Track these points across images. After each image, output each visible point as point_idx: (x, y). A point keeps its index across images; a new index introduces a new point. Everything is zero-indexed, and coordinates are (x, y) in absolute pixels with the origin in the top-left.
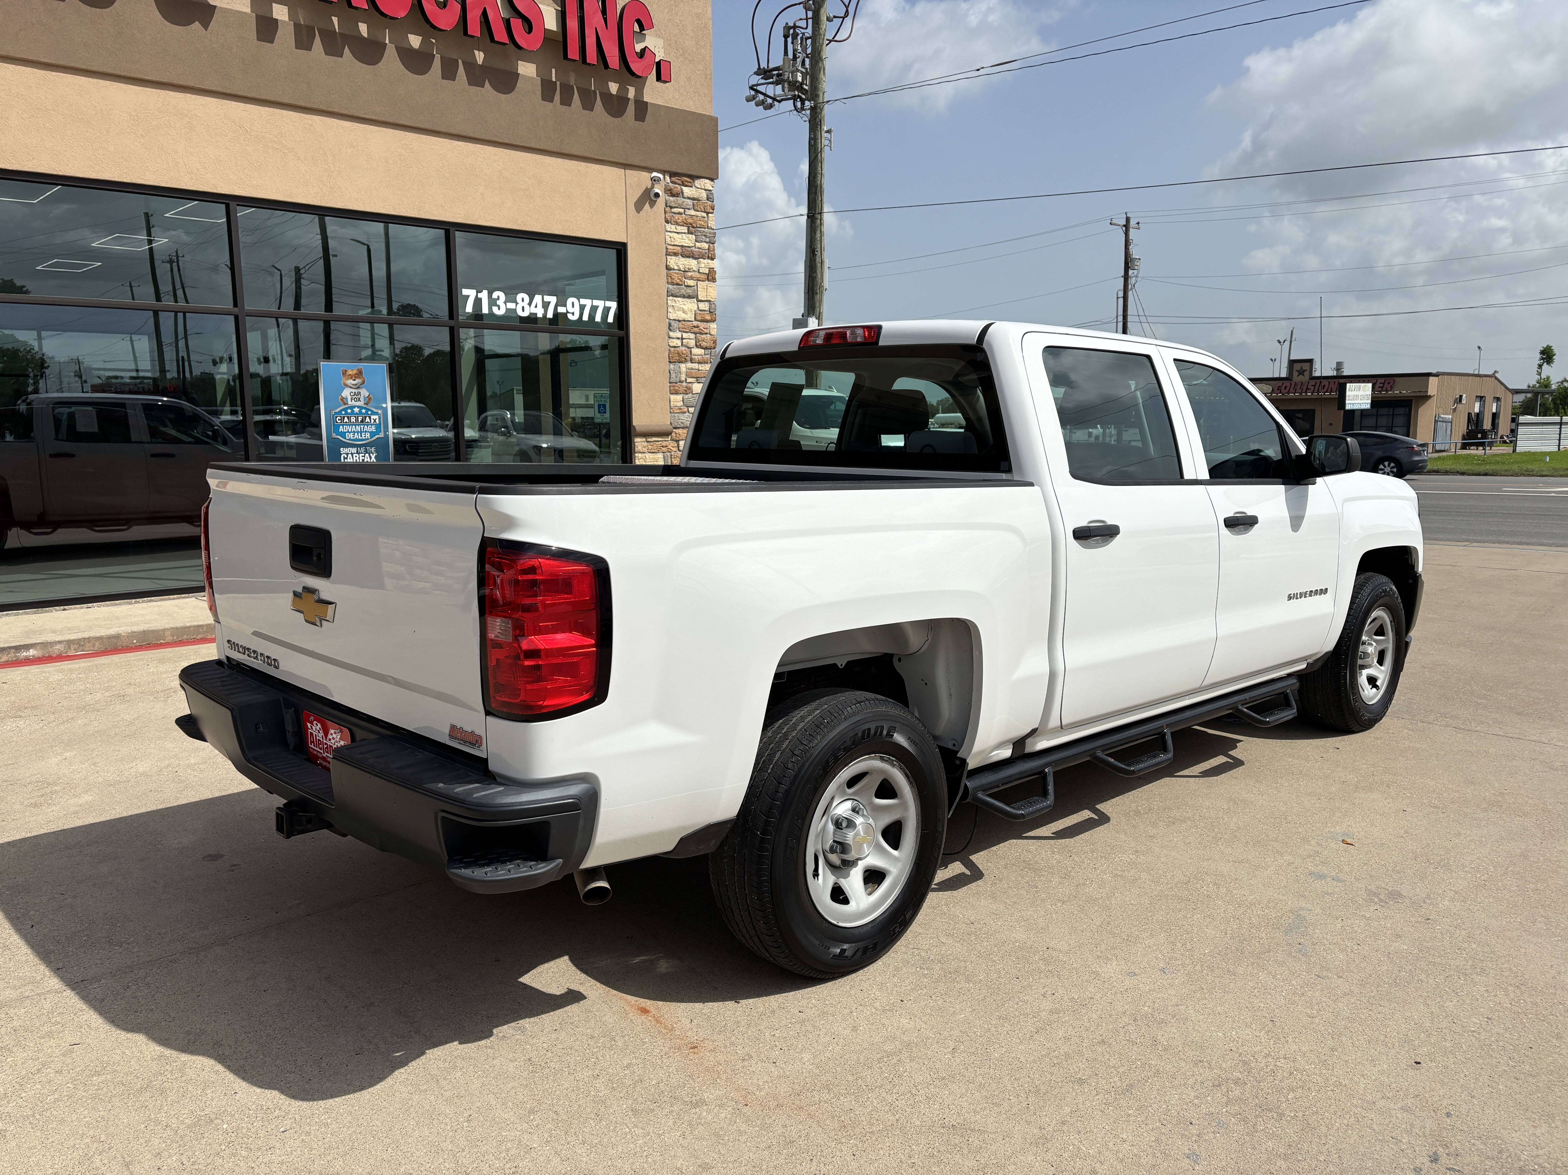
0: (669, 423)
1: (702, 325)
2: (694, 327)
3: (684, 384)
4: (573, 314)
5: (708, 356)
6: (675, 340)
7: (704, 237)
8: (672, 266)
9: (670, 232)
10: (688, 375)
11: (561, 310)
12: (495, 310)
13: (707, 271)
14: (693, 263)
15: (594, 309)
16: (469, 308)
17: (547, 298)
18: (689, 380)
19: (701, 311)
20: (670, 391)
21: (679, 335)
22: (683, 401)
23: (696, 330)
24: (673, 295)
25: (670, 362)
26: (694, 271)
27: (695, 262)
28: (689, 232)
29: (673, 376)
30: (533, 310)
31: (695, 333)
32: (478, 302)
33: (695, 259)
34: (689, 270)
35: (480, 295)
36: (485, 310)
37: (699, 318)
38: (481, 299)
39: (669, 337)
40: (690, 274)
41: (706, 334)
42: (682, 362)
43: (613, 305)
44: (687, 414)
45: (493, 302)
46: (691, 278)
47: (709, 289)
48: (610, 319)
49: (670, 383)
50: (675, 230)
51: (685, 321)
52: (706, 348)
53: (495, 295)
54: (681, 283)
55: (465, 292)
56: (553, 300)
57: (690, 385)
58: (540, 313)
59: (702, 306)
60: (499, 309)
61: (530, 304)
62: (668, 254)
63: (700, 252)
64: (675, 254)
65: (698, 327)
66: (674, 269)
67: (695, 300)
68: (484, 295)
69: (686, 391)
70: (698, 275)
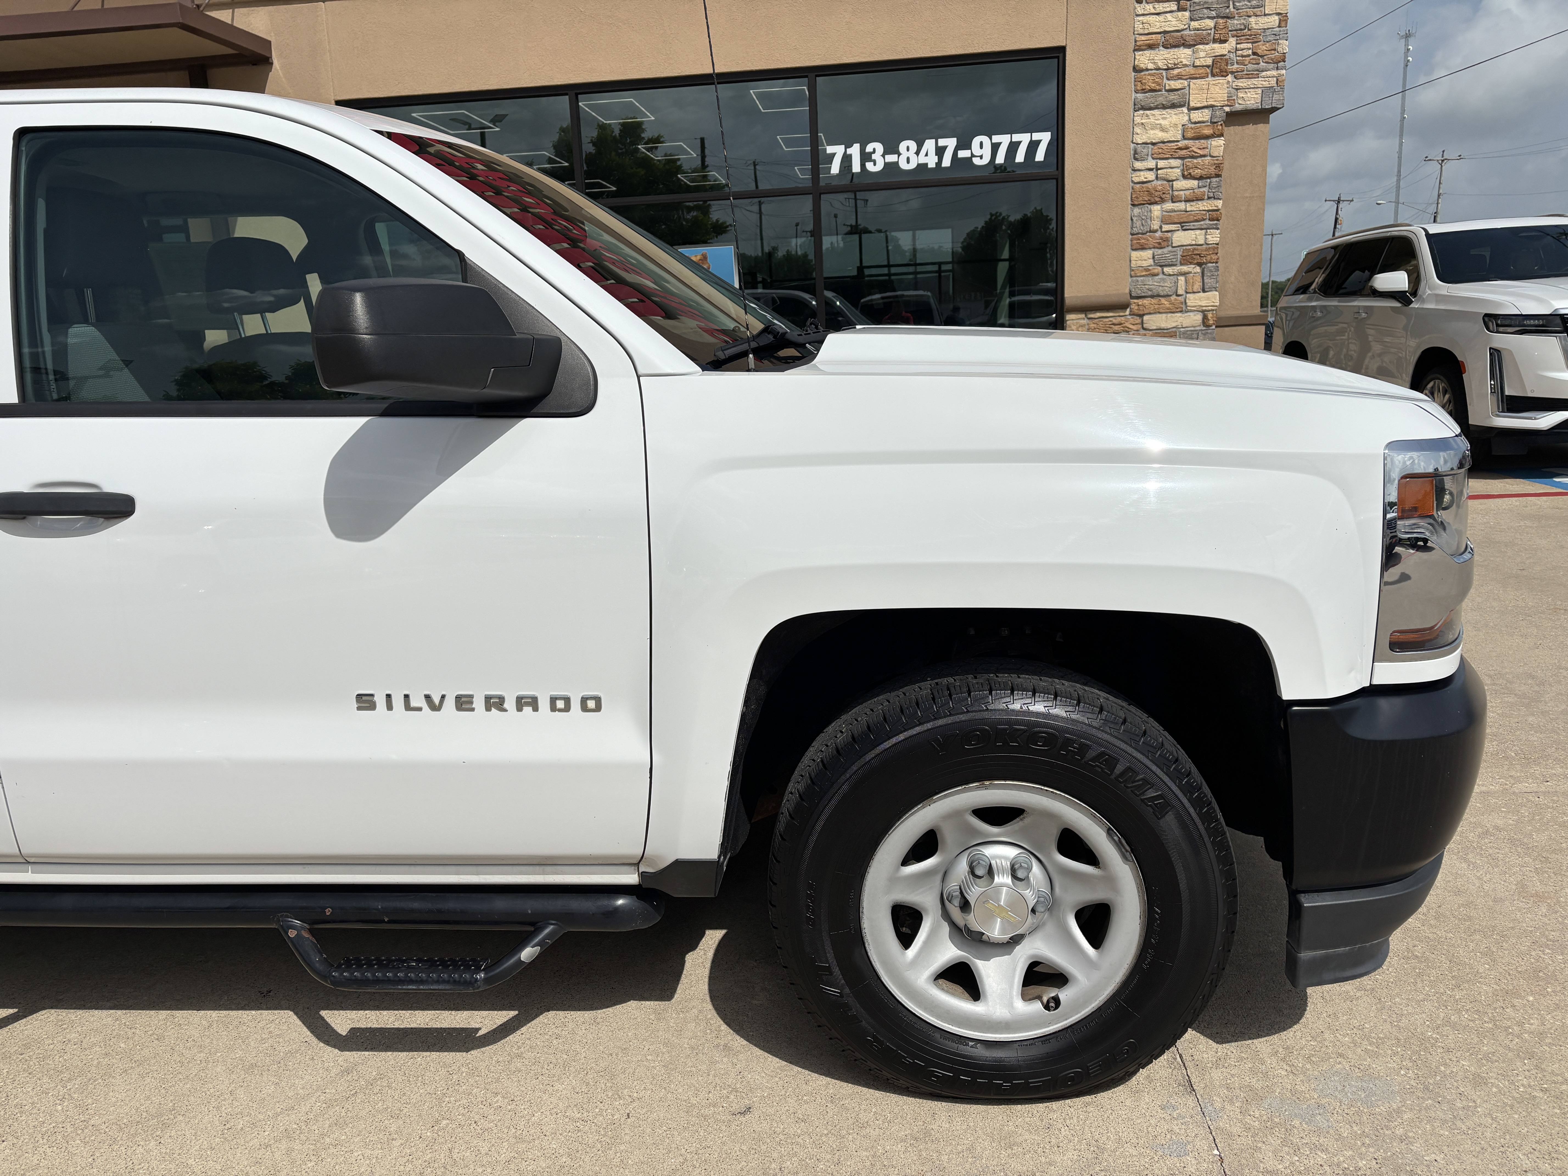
0: (1127, 291)
1: (1195, 145)
2: (1180, 149)
3: (1158, 234)
4: (981, 157)
5: (1206, 189)
6: (1142, 173)
7: (1205, 11)
8: (1142, 66)
9: (1143, 15)
10: (1165, 221)
11: (963, 154)
12: (870, 166)
13: (1209, 62)
14: (1183, 55)
15: (1013, 147)
16: (835, 168)
17: (942, 142)
18: (1166, 227)
19: (1196, 123)
20: (1132, 246)
21: (1151, 164)
22: (1153, 258)
23: (1183, 152)
24: (1143, 108)
25: (1133, 205)
26: (1186, 66)
27: (1188, 51)
28: (1180, 9)
29: (1138, 224)
30: (922, 159)
31: (1182, 158)
32: (847, 159)
33: (1189, 46)
34: (1176, 66)
35: (849, 151)
36: (856, 168)
37: (1189, 134)
38: (851, 155)
39: (1134, 170)
40: (1176, 72)
41: (1204, 156)
42: (1156, 203)
43: (1045, 138)
44: (1161, 276)
45: (866, 157)
46: (1179, 77)
47: (1212, 88)
48: (1040, 156)
49: (1132, 234)
50: (1153, 11)
51: (1163, 142)
52: (1201, 178)
53: (869, 148)
54: (1158, 87)
55: (830, 149)
56: (951, 143)
57: (1169, 234)
58: (932, 161)
59: (1196, 116)
60: (875, 164)
61: (917, 153)
62: (1137, 49)
63: (1196, 35)
64: (1151, 47)
65: (1187, 148)
66: (1147, 70)
67: (1185, 110)
68: (855, 151)
69: (1159, 243)
70: (1191, 70)
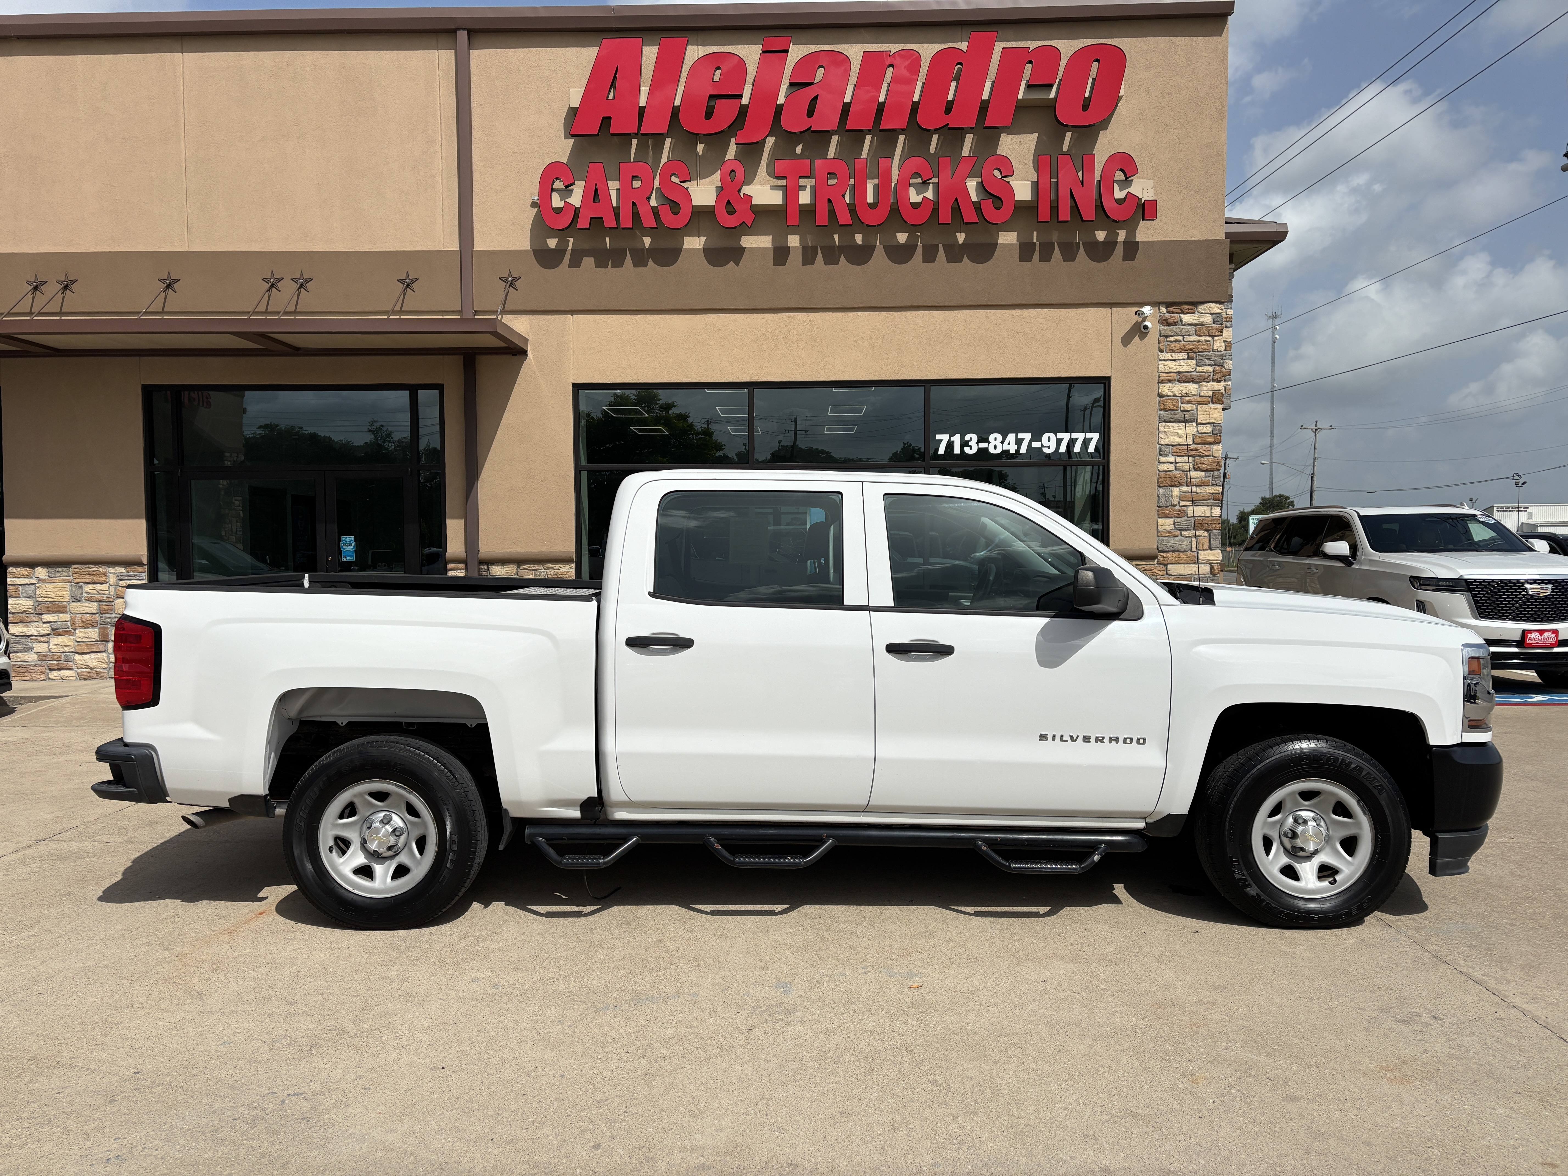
0: (1156, 547)
1: (1202, 449)
2: (1192, 450)
3: (1177, 508)
4: (1049, 447)
5: (1210, 479)
6: (1165, 465)
7: (1207, 361)
8: (1164, 393)
9: (1164, 360)
10: (1182, 498)
11: (1036, 445)
12: (967, 450)
13: (1210, 394)
14: (1192, 388)
15: (1072, 442)
16: (942, 451)
17: (1020, 436)
18: (1182, 503)
19: (1202, 433)
20: (1158, 514)
21: (1172, 459)
22: (1174, 524)
23: (1194, 453)
24: (1165, 421)
25: (1159, 486)
26: (1194, 395)
27: (1196, 386)
28: (1189, 358)
29: (1163, 500)
30: (1006, 447)
31: (1193, 456)
32: (950, 445)
33: (1196, 383)
34: (1187, 395)
35: (952, 439)
36: (957, 451)
37: (1198, 441)
38: (953, 442)
39: (1160, 462)
40: (1187, 399)
41: (1209, 456)
42: (1175, 486)
43: (1095, 436)
44: (1180, 537)
45: (965, 444)
46: (1190, 402)
47: (1212, 411)
48: (1091, 449)
49: (1159, 507)
50: (1171, 358)
51: (1180, 445)
52: (1206, 471)
53: (967, 437)
54: (1175, 408)
55: (938, 437)
56: (1027, 437)
57: (1185, 508)
58: (1013, 449)
59: (1202, 429)
60: (971, 449)
61: (1002, 442)
62: (1161, 382)
63: (1201, 376)
64: (1170, 381)
65: (1196, 450)
66: (1168, 396)
67: (1194, 424)
68: (957, 439)
69: (1178, 514)
70: (1199, 399)
